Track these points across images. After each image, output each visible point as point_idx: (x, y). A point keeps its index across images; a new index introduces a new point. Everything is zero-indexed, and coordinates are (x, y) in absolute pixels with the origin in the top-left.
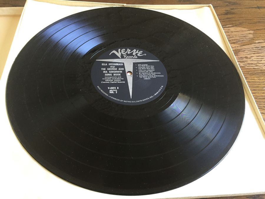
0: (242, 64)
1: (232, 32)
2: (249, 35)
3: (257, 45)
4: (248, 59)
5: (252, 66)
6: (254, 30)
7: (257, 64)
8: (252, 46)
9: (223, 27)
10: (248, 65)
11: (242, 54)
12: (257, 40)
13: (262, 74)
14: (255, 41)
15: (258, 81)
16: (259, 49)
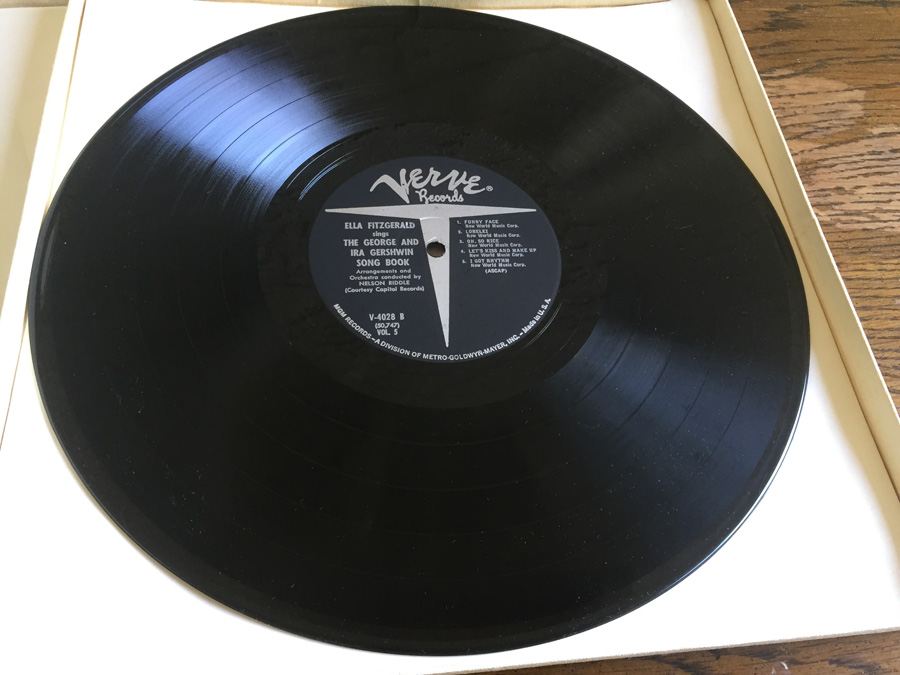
0: (825, 216)
1: (793, 96)
2: (850, 106)
3: (877, 144)
4: (847, 196)
5: (859, 222)
6: (867, 89)
7: (875, 214)
8: (860, 147)
9: (762, 78)
10: (844, 218)
11: (825, 179)
12: (876, 125)
13: (893, 251)
14: (870, 130)
15: (879, 275)
16: (882, 160)
